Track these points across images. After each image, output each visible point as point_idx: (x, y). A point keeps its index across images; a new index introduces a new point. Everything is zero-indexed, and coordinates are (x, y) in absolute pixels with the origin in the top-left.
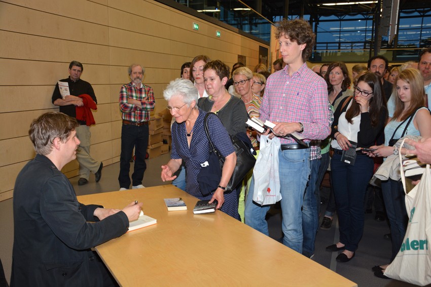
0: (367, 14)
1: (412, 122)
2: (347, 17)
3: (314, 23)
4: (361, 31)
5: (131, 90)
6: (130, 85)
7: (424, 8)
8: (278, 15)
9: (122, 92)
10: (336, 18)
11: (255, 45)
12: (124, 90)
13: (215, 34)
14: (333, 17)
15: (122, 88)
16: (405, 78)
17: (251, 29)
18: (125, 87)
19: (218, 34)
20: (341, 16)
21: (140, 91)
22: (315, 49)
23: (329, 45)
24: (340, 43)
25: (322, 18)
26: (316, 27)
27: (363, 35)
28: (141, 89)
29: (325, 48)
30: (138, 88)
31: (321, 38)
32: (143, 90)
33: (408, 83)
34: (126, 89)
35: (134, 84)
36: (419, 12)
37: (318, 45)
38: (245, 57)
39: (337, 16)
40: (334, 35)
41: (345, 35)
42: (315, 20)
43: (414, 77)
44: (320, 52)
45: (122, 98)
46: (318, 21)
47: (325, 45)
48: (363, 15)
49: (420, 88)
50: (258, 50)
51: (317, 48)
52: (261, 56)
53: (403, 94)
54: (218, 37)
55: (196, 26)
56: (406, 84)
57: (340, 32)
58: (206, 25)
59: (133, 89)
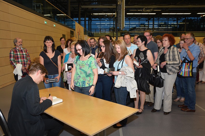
0: (110, 18)
1: (124, 61)
2: (103, 19)
3: (90, 21)
4: (107, 24)
5: (16, 52)
6: (15, 49)
7: (129, 17)
8: (75, 18)
9: (11, 53)
10: (99, 19)
11: (69, 30)
12: (12, 52)
13: (53, 25)
14: (97, 19)
15: (11, 51)
16: (118, 44)
17: (65, 23)
18: (13, 50)
19: (54, 26)
20: (100, 18)
21: (22, 51)
22: (91, 31)
23: (96, 30)
24: (100, 29)
25: (93, 19)
26: (91, 23)
27: (109, 26)
28: (22, 50)
29: (95, 31)
30: (20, 50)
31: (93, 27)
32: (23, 51)
33: (119, 45)
34: (13, 51)
35: (18, 48)
36: (128, 18)
37: (92, 30)
38: (65, 35)
39: (99, 18)
40: (98, 26)
41: (102, 26)
42: (90, 20)
43: (121, 43)
44: (93, 32)
45: (11, 57)
46: (91, 20)
47: (95, 30)
48: (108, 18)
49: (124, 47)
50: (70, 32)
51: (92, 31)
52: (71, 34)
53: (118, 50)
54: (54, 27)
55: (46, 23)
56: (119, 46)
57: (100, 25)
58: (50, 22)
59: (17, 50)
